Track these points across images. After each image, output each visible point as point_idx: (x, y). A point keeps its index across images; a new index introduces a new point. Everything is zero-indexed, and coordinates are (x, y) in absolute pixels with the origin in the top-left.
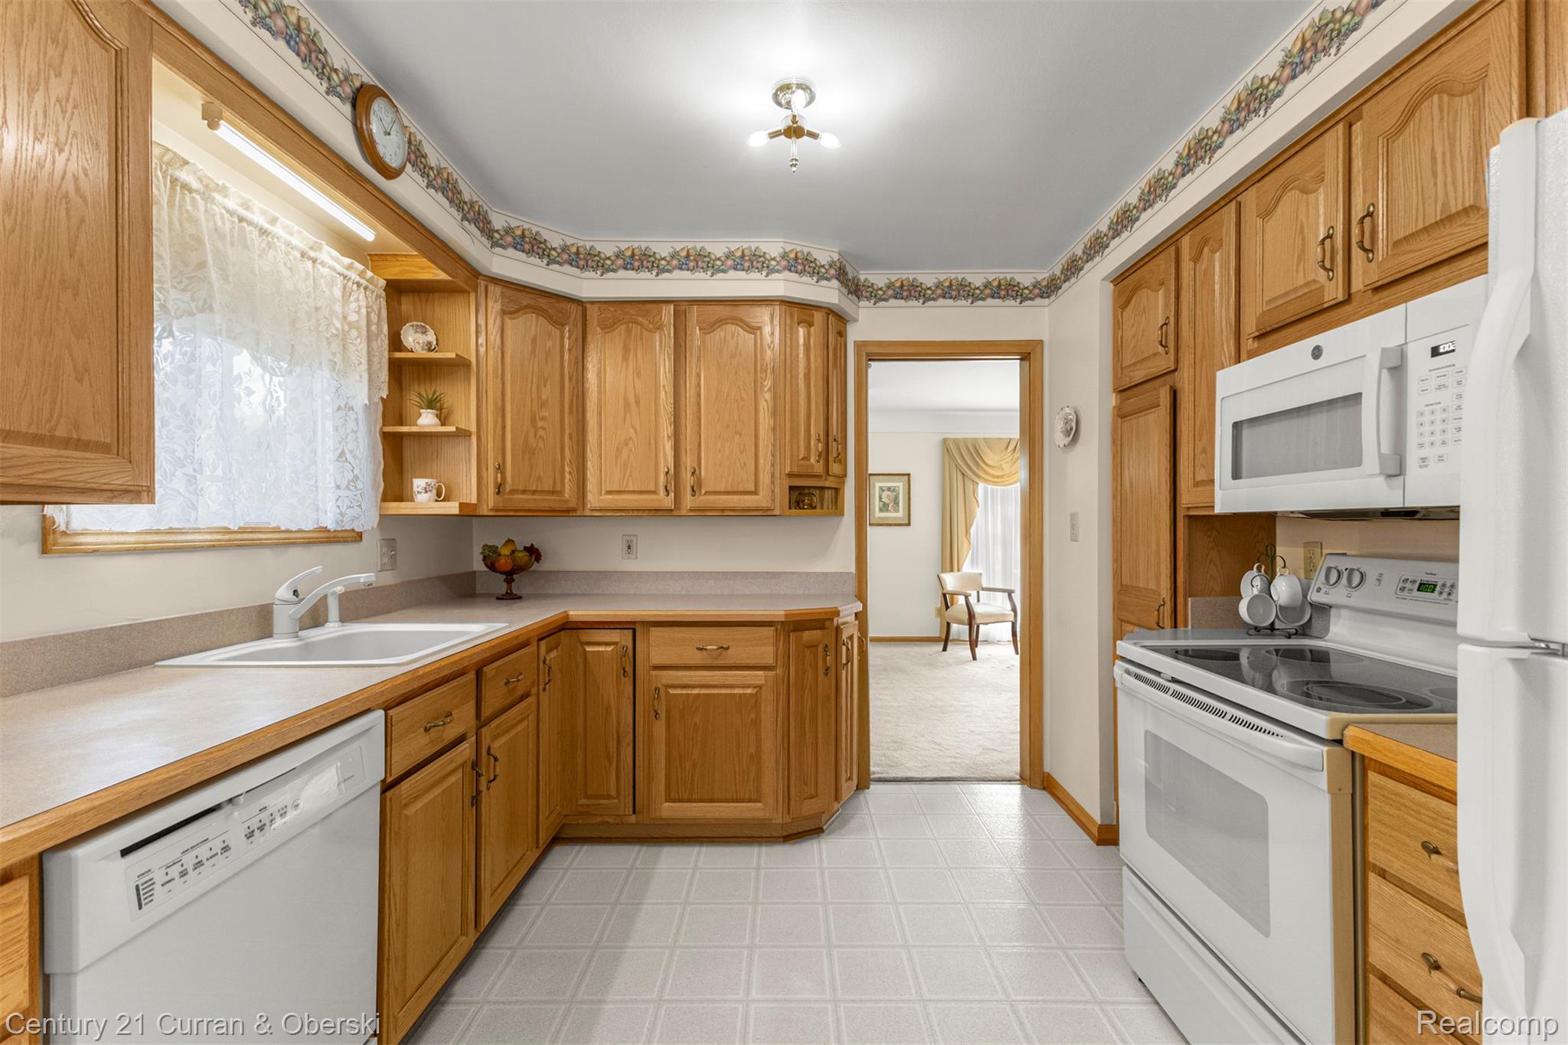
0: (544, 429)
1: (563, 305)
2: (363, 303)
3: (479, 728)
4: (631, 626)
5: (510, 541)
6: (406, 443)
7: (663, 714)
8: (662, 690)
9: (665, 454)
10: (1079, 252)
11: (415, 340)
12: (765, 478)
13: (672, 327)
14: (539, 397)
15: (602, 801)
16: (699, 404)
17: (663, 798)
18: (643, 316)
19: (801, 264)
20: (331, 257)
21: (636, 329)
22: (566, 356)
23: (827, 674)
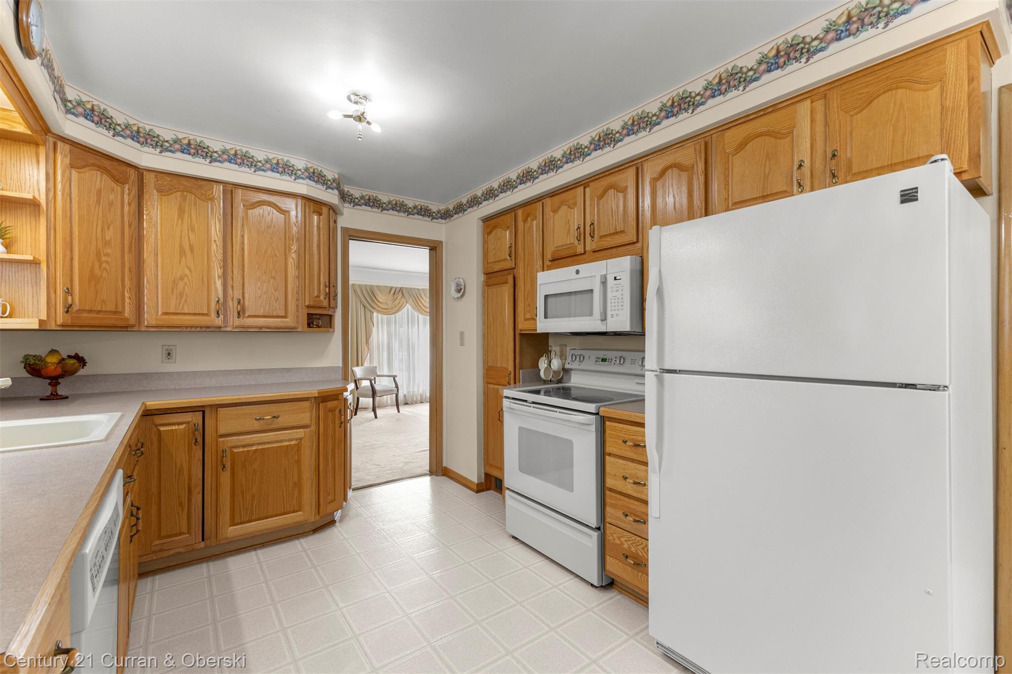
0: (108, 262)
1: (124, 168)
4: (202, 410)
7: (228, 465)
8: (227, 450)
9: (216, 289)
10: (464, 201)
12: (292, 307)
13: (222, 201)
14: (103, 237)
15: (174, 539)
17: (229, 524)
18: (197, 189)
19: (316, 177)
22: (126, 208)
23: (341, 427)
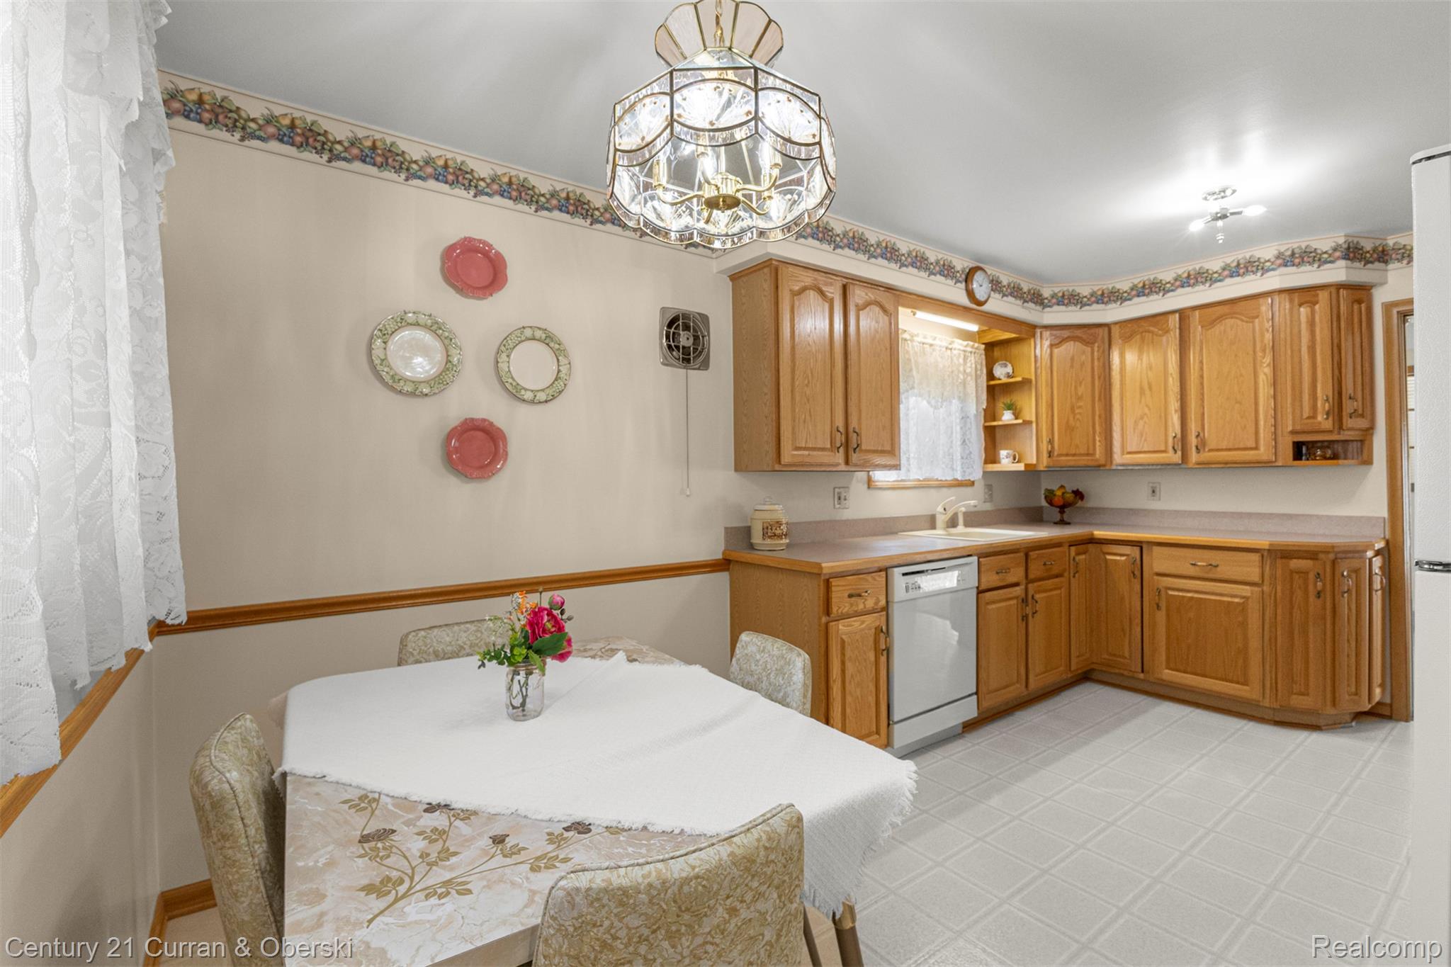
0: (1080, 414)
1: (1093, 331)
3: (1027, 584)
4: (1139, 544)
5: (1062, 487)
6: (997, 430)
7: (1163, 605)
8: (1163, 590)
9: (1173, 424)
11: (1001, 372)
12: (1266, 436)
13: (1178, 331)
14: (1076, 394)
15: (1119, 659)
16: (1202, 384)
17: (1164, 666)
18: (1153, 326)
19: (1299, 258)
21: (1148, 336)
22: (1097, 364)
23: (1319, 597)
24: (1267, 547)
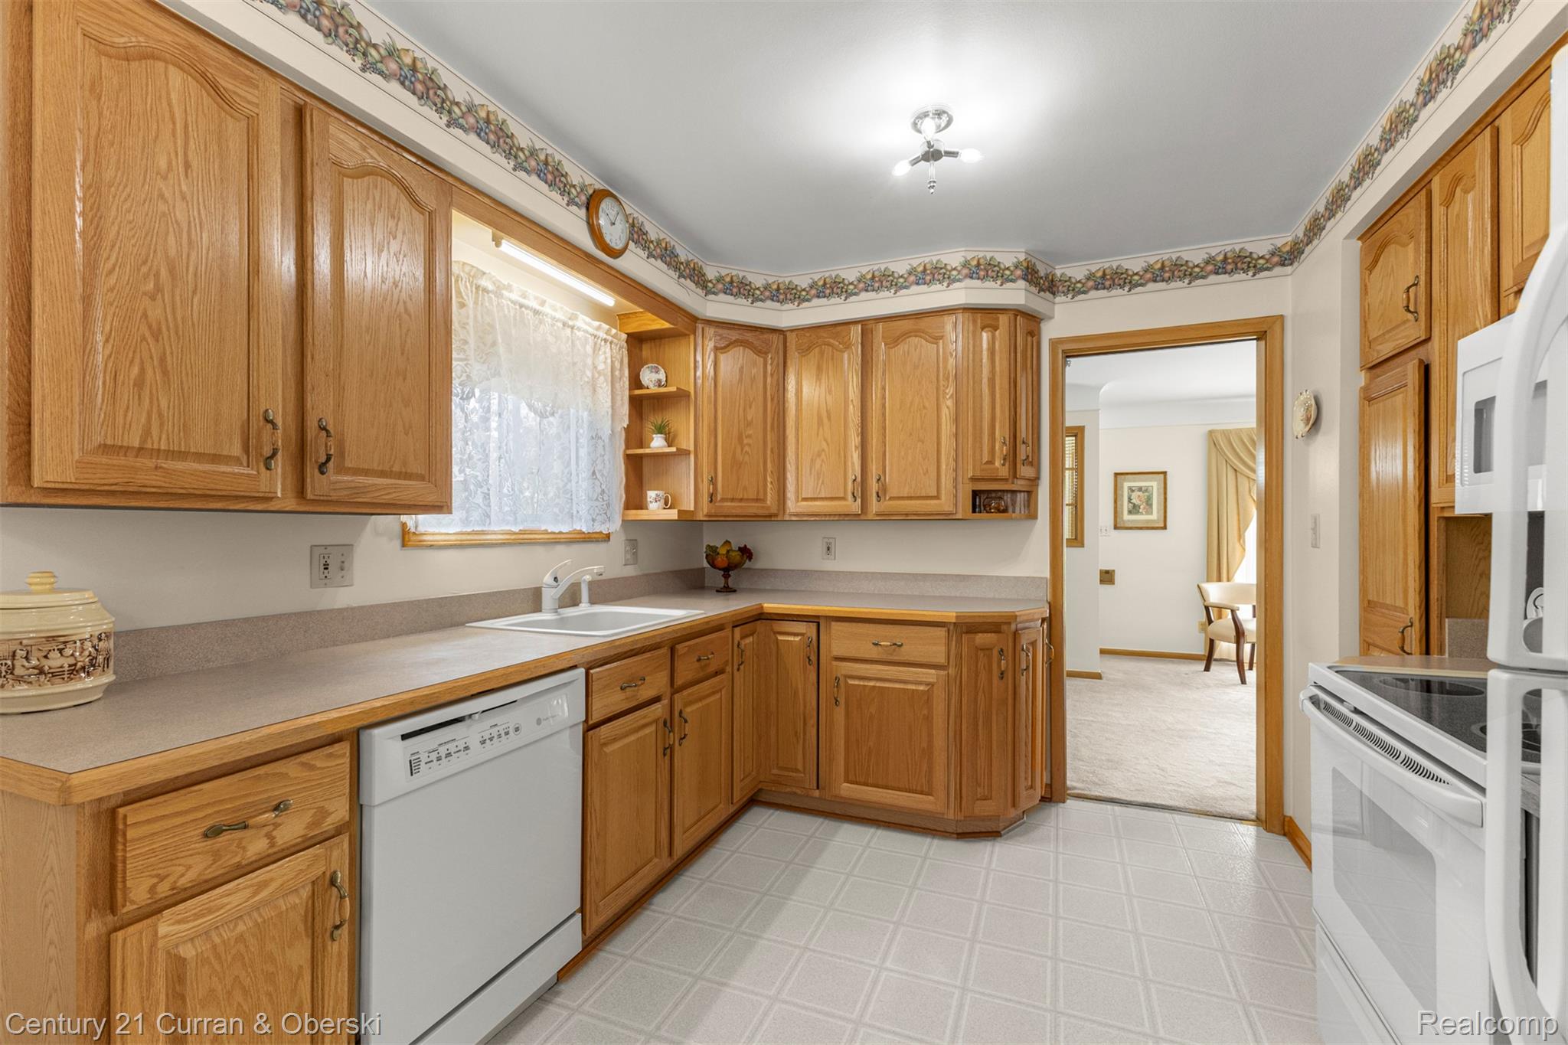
0: (749, 445)
1: (765, 336)
2: (609, 355)
3: (672, 694)
4: (815, 620)
5: (727, 542)
6: (646, 463)
7: (842, 700)
8: (842, 679)
9: (853, 463)
11: (650, 378)
12: (946, 482)
13: (860, 346)
14: (745, 418)
15: (791, 774)
16: (884, 415)
17: (842, 779)
18: (834, 339)
19: (984, 270)
20: (586, 323)
21: (828, 350)
22: (769, 380)
23: (1002, 678)
24: (954, 621)
